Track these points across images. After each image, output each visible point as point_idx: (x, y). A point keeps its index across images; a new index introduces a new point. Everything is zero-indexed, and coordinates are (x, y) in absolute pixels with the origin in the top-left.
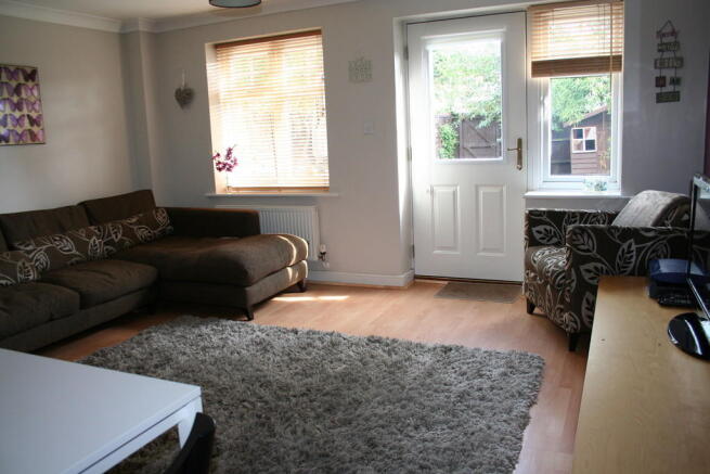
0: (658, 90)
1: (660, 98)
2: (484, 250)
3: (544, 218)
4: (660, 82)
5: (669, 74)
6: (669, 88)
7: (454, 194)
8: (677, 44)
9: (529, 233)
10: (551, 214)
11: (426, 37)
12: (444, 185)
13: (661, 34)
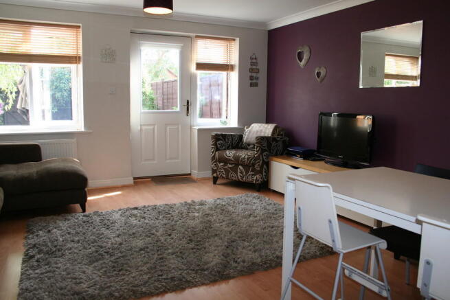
0: (251, 81)
1: (252, 85)
2: (171, 159)
3: (221, 137)
4: (251, 78)
5: (254, 75)
6: (254, 81)
7: (154, 129)
8: (257, 63)
9: (215, 144)
10: (222, 135)
11: (141, 42)
12: (148, 125)
13: (251, 59)
